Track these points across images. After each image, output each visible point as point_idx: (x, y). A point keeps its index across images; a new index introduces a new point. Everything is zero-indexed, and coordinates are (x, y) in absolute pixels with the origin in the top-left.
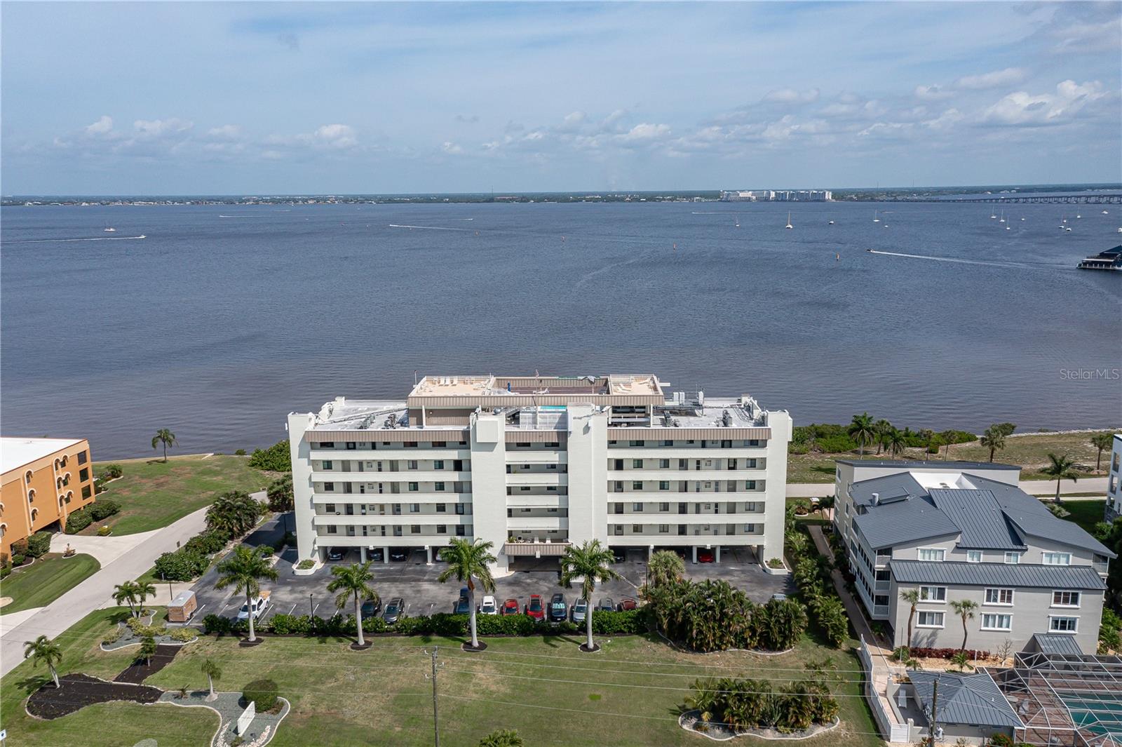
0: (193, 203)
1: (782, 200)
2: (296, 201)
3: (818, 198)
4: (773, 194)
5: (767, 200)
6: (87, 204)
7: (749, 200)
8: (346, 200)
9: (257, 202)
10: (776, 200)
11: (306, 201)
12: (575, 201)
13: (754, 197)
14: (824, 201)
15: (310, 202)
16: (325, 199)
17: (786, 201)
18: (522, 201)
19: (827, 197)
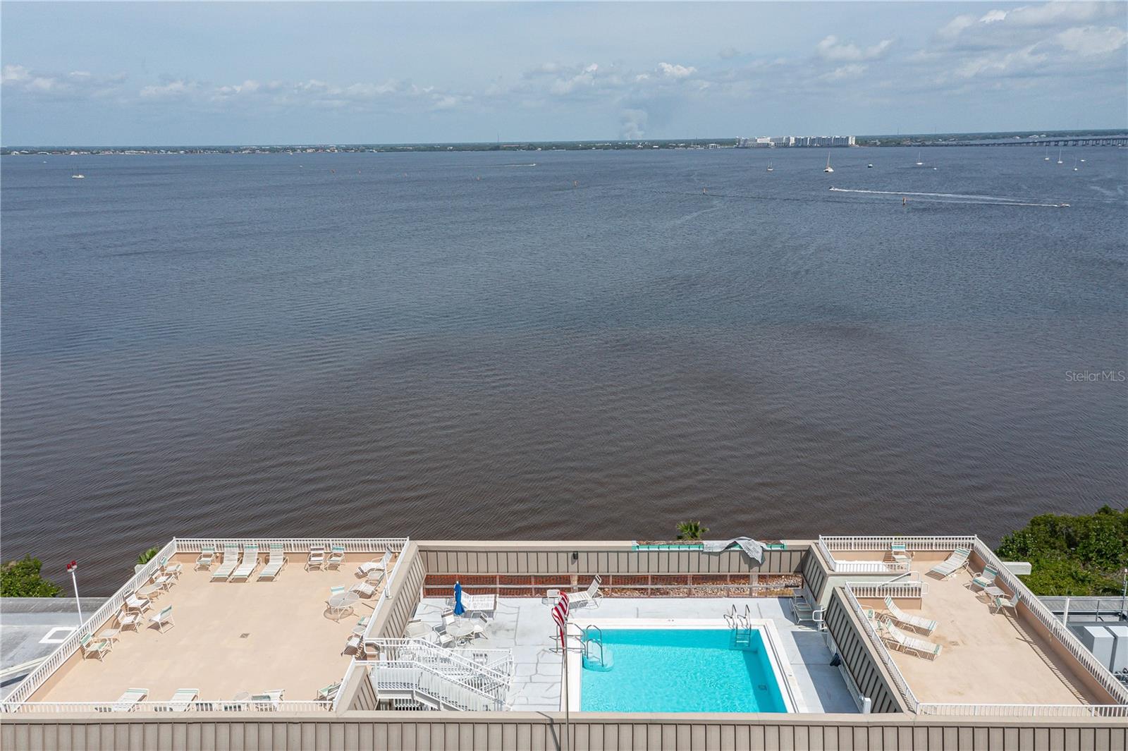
0: (186, 153)
1: (802, 146)
2: (294, 150)
3: (842, 143)
4: (792, 141)
5: (786, 146)
6: (76, 154)
7: (767, 146)
8: (347, 149)
9: (253, 151)
10: (796, 146)
11: (305, 149)
12: (585, 149)
13: (773, 143)
14: (847, 146)
15: (308, 151)
16: (324, 149)
17: (806, 147)
18: (529, 149)
19: (850, 143)
